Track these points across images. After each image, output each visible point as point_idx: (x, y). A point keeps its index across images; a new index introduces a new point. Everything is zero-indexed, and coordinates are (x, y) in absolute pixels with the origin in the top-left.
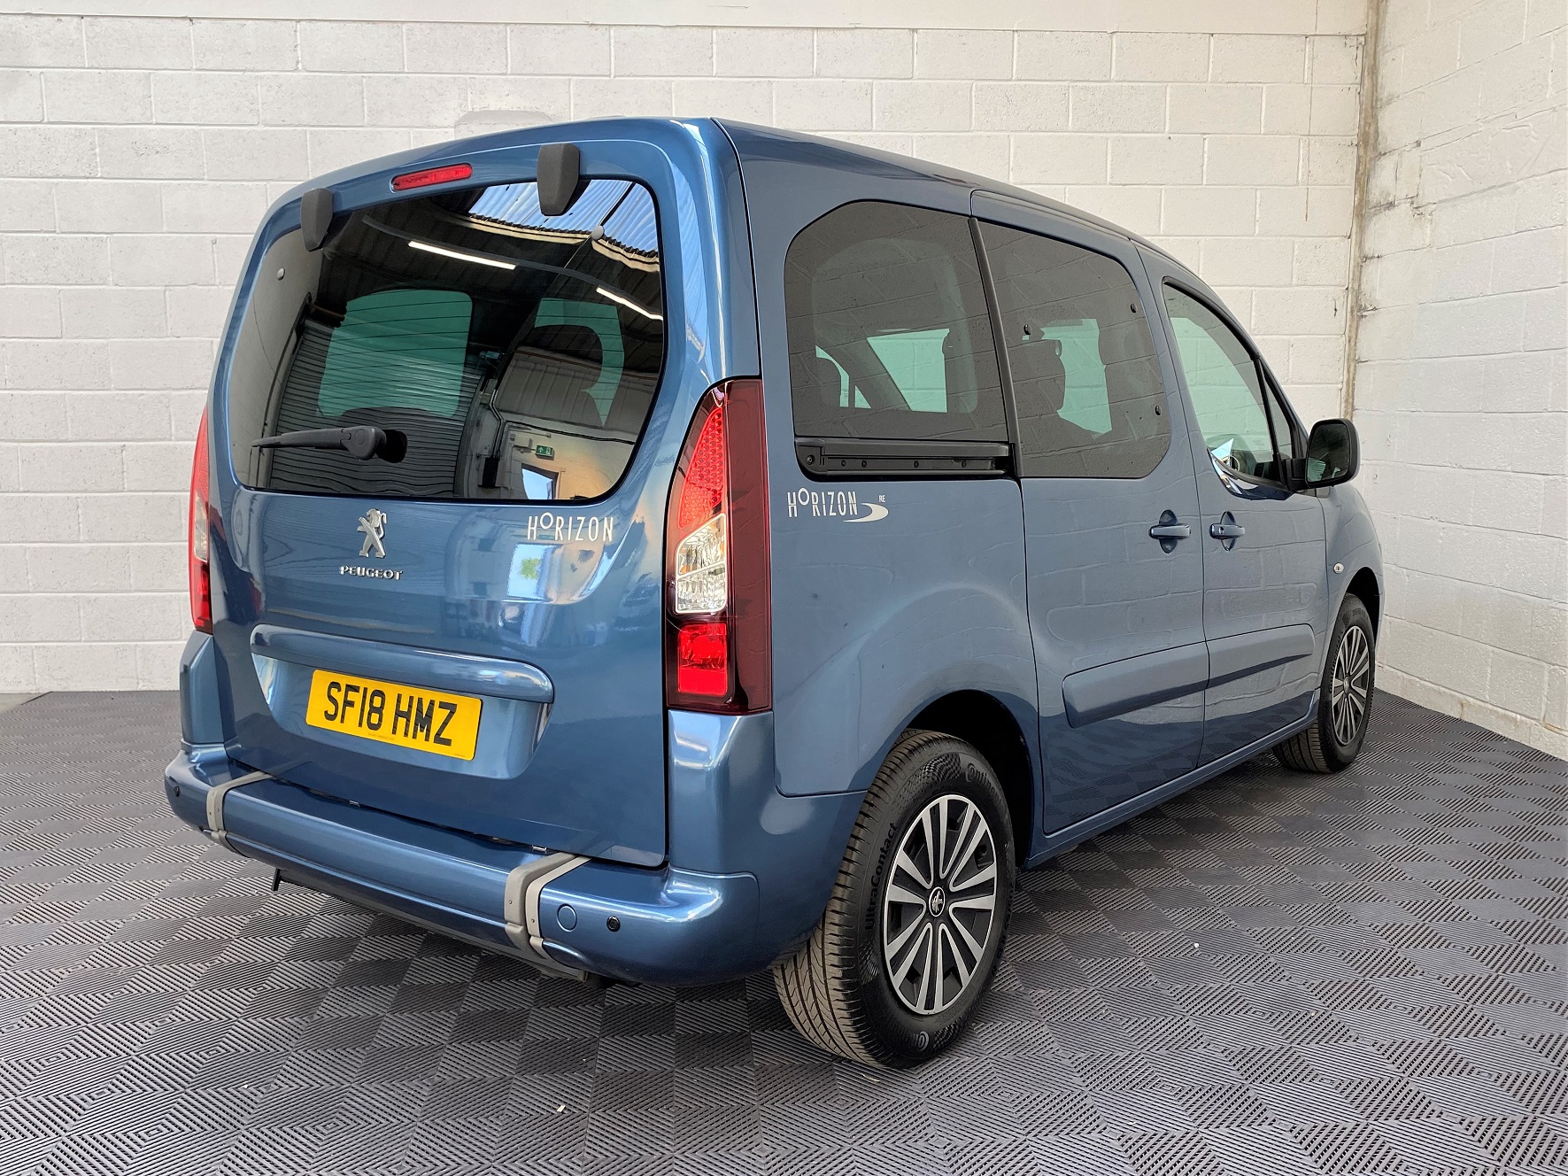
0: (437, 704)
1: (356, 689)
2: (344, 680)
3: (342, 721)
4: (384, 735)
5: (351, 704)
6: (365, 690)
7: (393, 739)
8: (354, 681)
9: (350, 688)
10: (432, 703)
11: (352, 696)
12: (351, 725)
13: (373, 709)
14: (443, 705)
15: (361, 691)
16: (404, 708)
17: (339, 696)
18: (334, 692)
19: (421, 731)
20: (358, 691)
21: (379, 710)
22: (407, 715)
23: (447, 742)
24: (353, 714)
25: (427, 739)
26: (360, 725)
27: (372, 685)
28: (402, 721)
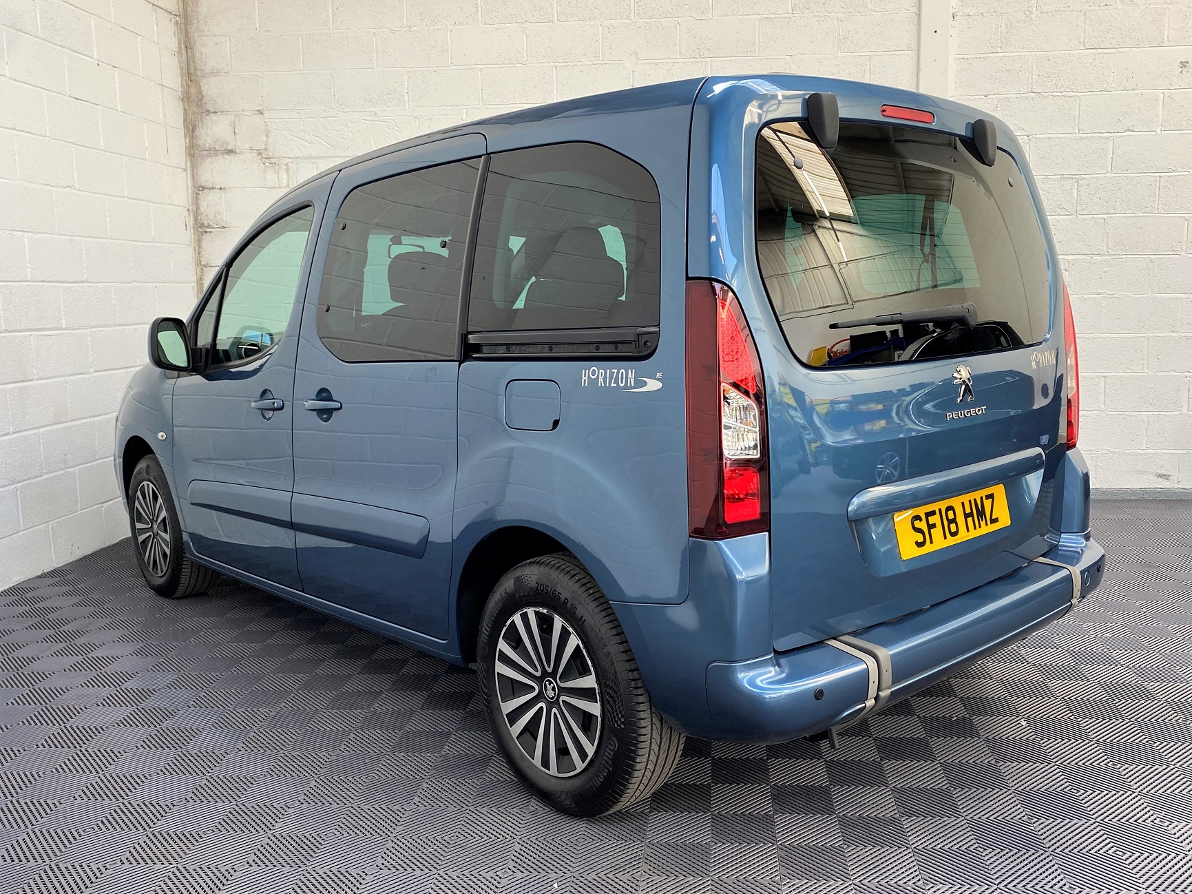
0: (984, 498)
1: (933, 513)
2: (921, 511)
3: (932, 542)
4: (963, 536)
5: (934, 526)
6: (940, 510)
7: (968, 536)
8: (929, 508)
9: (928, 515)
10: (982, 498)
11: (932, 520)
12: (940, 542)
13: (950, 522)
14: (988, 497)
15: (937, 512)
16: (968, 511)
17: (922, 525)
18: (917, 524)
19: (982, 520)
20: (935, 514)
21: (954, 521)
22: (971, 514)
23: (996, 520)
24: (937, 533)
25: (987, 524)
26: (945, 538)
27: (943, 505)
28: (970, 520)
